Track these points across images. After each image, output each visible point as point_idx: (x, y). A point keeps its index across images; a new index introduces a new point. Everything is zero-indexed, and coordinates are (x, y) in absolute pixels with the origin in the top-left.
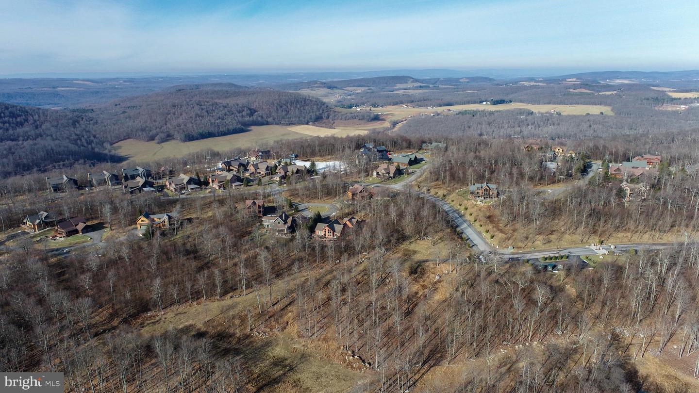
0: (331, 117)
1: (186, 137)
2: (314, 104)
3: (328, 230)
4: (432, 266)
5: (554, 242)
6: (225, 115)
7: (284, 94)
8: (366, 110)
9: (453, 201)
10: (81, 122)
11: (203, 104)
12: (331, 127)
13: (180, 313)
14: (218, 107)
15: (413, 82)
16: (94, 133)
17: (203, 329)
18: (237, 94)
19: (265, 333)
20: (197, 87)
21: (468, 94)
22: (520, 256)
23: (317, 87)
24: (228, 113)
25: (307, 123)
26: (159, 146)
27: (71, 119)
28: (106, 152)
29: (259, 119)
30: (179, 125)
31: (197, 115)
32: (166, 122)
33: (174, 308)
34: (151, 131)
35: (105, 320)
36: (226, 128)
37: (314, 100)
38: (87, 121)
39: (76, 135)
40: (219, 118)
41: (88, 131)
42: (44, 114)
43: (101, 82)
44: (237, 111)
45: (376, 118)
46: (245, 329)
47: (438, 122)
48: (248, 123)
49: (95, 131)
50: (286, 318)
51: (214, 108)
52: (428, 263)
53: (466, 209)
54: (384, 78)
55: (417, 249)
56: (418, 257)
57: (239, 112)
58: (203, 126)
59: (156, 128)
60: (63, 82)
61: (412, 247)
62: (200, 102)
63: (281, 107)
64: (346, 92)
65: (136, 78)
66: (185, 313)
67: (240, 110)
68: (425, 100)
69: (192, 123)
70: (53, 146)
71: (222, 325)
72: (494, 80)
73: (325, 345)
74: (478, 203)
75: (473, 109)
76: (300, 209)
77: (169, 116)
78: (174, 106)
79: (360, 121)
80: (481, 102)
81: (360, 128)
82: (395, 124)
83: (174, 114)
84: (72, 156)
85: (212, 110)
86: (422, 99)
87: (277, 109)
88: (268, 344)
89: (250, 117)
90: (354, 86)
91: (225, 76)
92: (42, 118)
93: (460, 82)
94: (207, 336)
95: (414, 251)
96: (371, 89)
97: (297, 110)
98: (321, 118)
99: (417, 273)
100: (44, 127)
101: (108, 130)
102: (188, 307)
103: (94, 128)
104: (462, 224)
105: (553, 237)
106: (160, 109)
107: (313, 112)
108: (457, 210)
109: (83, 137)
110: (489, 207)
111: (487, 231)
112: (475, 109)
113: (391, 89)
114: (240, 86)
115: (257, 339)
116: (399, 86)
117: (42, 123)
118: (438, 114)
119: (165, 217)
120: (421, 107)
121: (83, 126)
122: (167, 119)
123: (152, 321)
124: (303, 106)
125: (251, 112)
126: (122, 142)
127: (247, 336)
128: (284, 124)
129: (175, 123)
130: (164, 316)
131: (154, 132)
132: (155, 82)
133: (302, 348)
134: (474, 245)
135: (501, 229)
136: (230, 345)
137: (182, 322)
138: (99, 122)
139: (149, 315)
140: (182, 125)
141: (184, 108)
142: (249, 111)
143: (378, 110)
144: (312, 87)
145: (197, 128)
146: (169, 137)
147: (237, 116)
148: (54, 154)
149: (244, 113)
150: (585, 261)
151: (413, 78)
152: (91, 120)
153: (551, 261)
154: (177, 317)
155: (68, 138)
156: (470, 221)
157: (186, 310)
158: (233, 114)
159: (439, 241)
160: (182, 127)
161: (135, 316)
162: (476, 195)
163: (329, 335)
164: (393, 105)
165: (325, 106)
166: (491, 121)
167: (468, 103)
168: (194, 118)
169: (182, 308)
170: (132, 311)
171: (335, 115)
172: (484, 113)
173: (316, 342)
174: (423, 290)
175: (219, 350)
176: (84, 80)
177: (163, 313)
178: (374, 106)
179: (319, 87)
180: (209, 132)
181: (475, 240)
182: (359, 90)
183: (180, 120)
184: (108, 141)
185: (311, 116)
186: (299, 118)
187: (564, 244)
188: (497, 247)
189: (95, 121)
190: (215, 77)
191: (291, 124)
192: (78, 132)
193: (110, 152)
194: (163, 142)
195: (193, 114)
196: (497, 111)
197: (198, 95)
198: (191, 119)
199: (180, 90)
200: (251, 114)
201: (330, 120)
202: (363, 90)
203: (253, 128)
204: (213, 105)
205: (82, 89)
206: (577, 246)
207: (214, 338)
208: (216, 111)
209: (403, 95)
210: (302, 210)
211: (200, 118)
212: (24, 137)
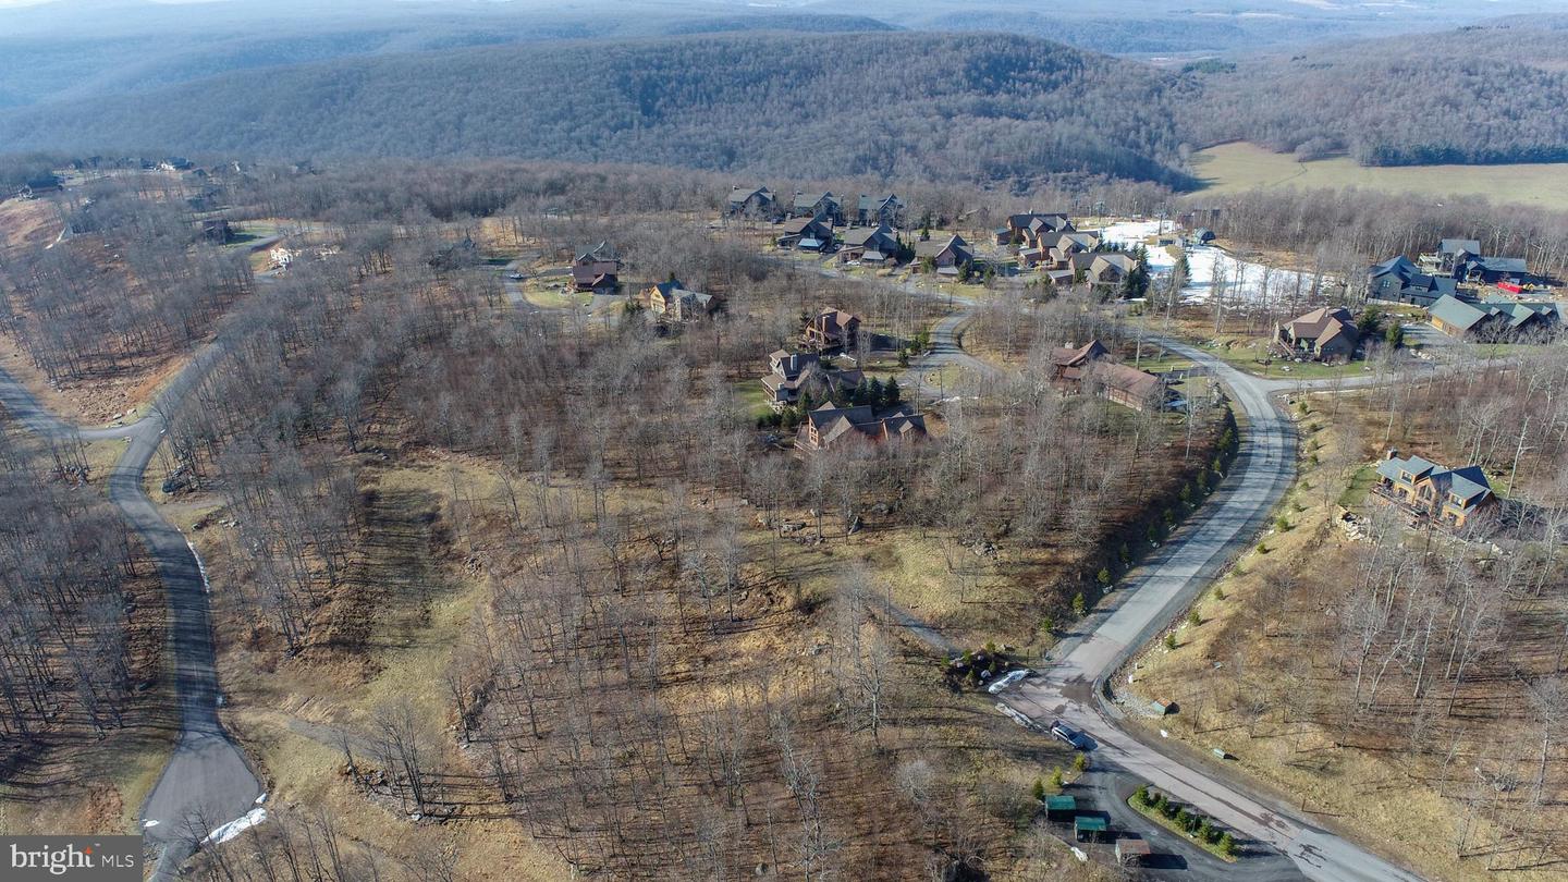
1: (1376, 152)
5: (1342, 783)
6: (1532, 106)
9: (1309, 488)
10: (1167, 93)
11: (1481, 69)
14: (1523, 80)
16: (1176, 120)
17: (442, 511)
22: (1122, 741)
24: (1543, 101)
26: (1298, 166)
28: (1173, 164)
30: (1375, 123)
31: (1445, 100)
33: (463, 457)
34: (1299, 127)
36: (1512, 143)
39: (1137, 119)
40: (1506, 113)
41: (1168, 115)
42: (1108, 67)
49: (1183, 114)
51: (1506, 84)
55: (908, 559)
58: (1442, 130)
61: (909, 549)
62: (1475, 62)
69: (1415, 121)
77: (1366, 97)
78: (1396, 70)
83: (1384, 92)
84: (1093, 162)
88: (457, 587)
94: (434, 524)
99: (811, 612)
102: (475, 466)
103: (1186, 108)
105: (1364, 766)
109: (1148, 125)
121: (1166, 101)
122: (1357, 103)
123: (425, 463)
126: (1221, 147)
127: (458, 557)
129: (1371, 116)
131: (1303, 132)
134: (1080, 634)
138: (1205, 95)
139: (434, 452)
140: (1387, 120)
141: (1415, 79)
145: (1420, 136)
146: (1335, 148)
148: (1058, 154)
153: (1161, 821)
155: (1114, 124)
159: (989, 569)
160: (1382, 127)
168: (1427, 107)
169: (468, 463)
180: (1448, 150)
183: (1388, 110)
184: (1193, 141)
188: (1131, 680)
192: (1143, 114)
193: (1179, 165)
194: (1314, 158)
195: (1432, 96)
198: (1417, 109)
204: (1509, 75)
207: (433, 532)
208: (1510, 92)
211: (1447, 108)
212: (1039, 112)
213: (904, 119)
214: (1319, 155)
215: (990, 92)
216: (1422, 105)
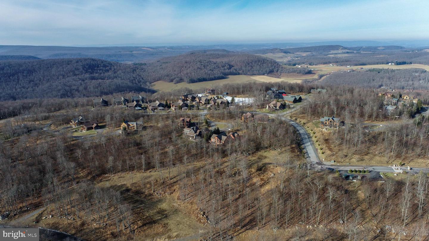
0: (279, 71)
1: (190, 80)
2: (270, 63)
3: (217, 139)
4: (272, 167)
5: (366, 161)
6: (214, 68)
7: (251, 56)
8: (304, 67)
9: (308, 127)
10: (137, 71)
11: (202, 61)
12: (278, 78)
13: (121, 177)
14: (211, 63)
15: (342, 49)
16: (142, 77)
17: (130, 188)
18: (223, 56)
19: (161, 194)
20: (205, 51)
21: (380, 57)
22: (336, 167)
23: (277, 52)
24: (216, 67)
25: (264, 74)
26: (175, 85)
27: (132, 69)
28: (147, 87)
29: (234, 71)
30: (187, 74)
31: (198, 68)
32: (181, 71)
33: (119, 174)
34: (172, 76)
35: (84, 176)
36: (214, 76)
37: (270, 60)
38: (140, 70)
39: (133, 77)
40: (211, 70)
41: (140, 76)
42: (119, 65)
43: (156, 49)
44: (222, 66)
45: (310, 72)
46: (151, 190)
47: (351, 76)
48: (227, 73)
49: (143, 75)
50: (175, 187)
51: (208, 64)
52: (270, 165)
53: (314, 133)
54: (323, 46)
55: (268, 156)
56: (266, 161)
57: (223, 67)
58: (201, 74)
59: (175, 75)
60: (137, 48)
61: (265, 154)
62: (201, 60)
63: (249, 64)
64: (295, 55)
65: (175, 46)
66: (124, 177)
67: (223, 66)
68: (346, 61)
69: (195, 73)
70: (120, 83)
71: (140, 186)
72: (404, 48)
73: (190, 206)
74: (324, 130)
75: (379, 68)
76: (211, 125)
77: (183, 69)
78: (186, 62)
79: (298, 74)
80: (388, 63)
81: (297, 79)
82: (321, 76)
83: (186, 67)
84: (129, 89)
85: (207, 65)
86: (345, 60)
87: (246, 65)
88: (160, 201)
89: (229, 70)
90: (301, 52)
91: (224, 45)
92: (118, 68)
93: (378, 49)
94: (131, 191)
95: (265, 156)
96: (313, 54)
97: (258, 66)
98: (273, 71)
99: (261, 170)
100: (118, 73)
101: (150, 75)
102: (127, 174)
103: (143, 74)
104: (307, 142)
105: (366, 157)
106: (178, 64)
107: (268, 67)
108: (309, 133)
109: (137, 79)
110: (330, 133)
111: (321, 149)
112: (381, 68)
113: (326, 53)
114: (229, 51)
115: (155, 197)
116: (332, 52)
117: (118, 70)
118: (353, 71)
119: (135, 124)
120: (342, 65)
121: (138, 73)
122: (181, 70)
123: (107, 179)
124: (262, 64)
125: (230, 67)
126: (156, 82)
127: (151, 195)
128: (249, 75)
129: (185, 72)
130: (113, 178)
131: (173, 77)
132: (184, 49)
133: (178, 206)
134: (308, 157)
135: (331, 149)
136: (140, 198)
137: (121, 182)
138: (146, 71)
139: (106, 176)
140: (189, 73)
141: (191, 64)
142: (229, 66)
143: (312, 68)
144: (274, 52)
145: (197, 76)
146: (181, 80)
147: (221, 69)
148: (120, 87)
149: (226, 67)
150: (382, 176)
151: (343, 47)
152: (143, 69)
153: (356, 173)
154: (119, 179)
155: (129, 79)
156: (314, 141)
157: (124, 176)
158: (219, 68)
159: (284, 152)
160: (189, 75)
161: (98, 176)
162: (324, 124)
163: (195, 201)
164: (324, 64)
165: (277, 64)
166: (391, 76)
167: (377, 63)
168: (196, 70)
169: (123, 174)
170: (98, 173)
171: (282, 70)
172: (387, 71)
173: (186, 204)
174: (261, 181)
175: (133, 200)
176: (146, 48)
177: (113, 176)
178: (310, 65)
179: (279, 52)
180: (203, 78)
181: (311, 154)
182: (304, 54)
183: (188, 71)
184: (149, 81)
185: (266, 70)
186: (259, 71)
187: (373, 162)
188: (324, 160)
189: (144, 70)
190: (218, 46)
191: (254, 74)
192: (134, 76)
193: (149, 87)
194: (177, 83)
195: (196, 67)
196: (398, 70)
197: (202, 57)
198: (194, 70)
199: (192, 53)
200: (230, 68)
201: (279, 73)
202: (307, 54)
203: (230, 76)
204: (208, 62)
205: (145, 52)
206: (382, 165)
207: (133, 193)
208: (209, 66)
209: (333, 58)
210: (213, 126)
211: (200, 70)
212: (108, 78)
213: (70, 82)
214: (178, 82)
215: (91, 74)
216: (195, 69)
